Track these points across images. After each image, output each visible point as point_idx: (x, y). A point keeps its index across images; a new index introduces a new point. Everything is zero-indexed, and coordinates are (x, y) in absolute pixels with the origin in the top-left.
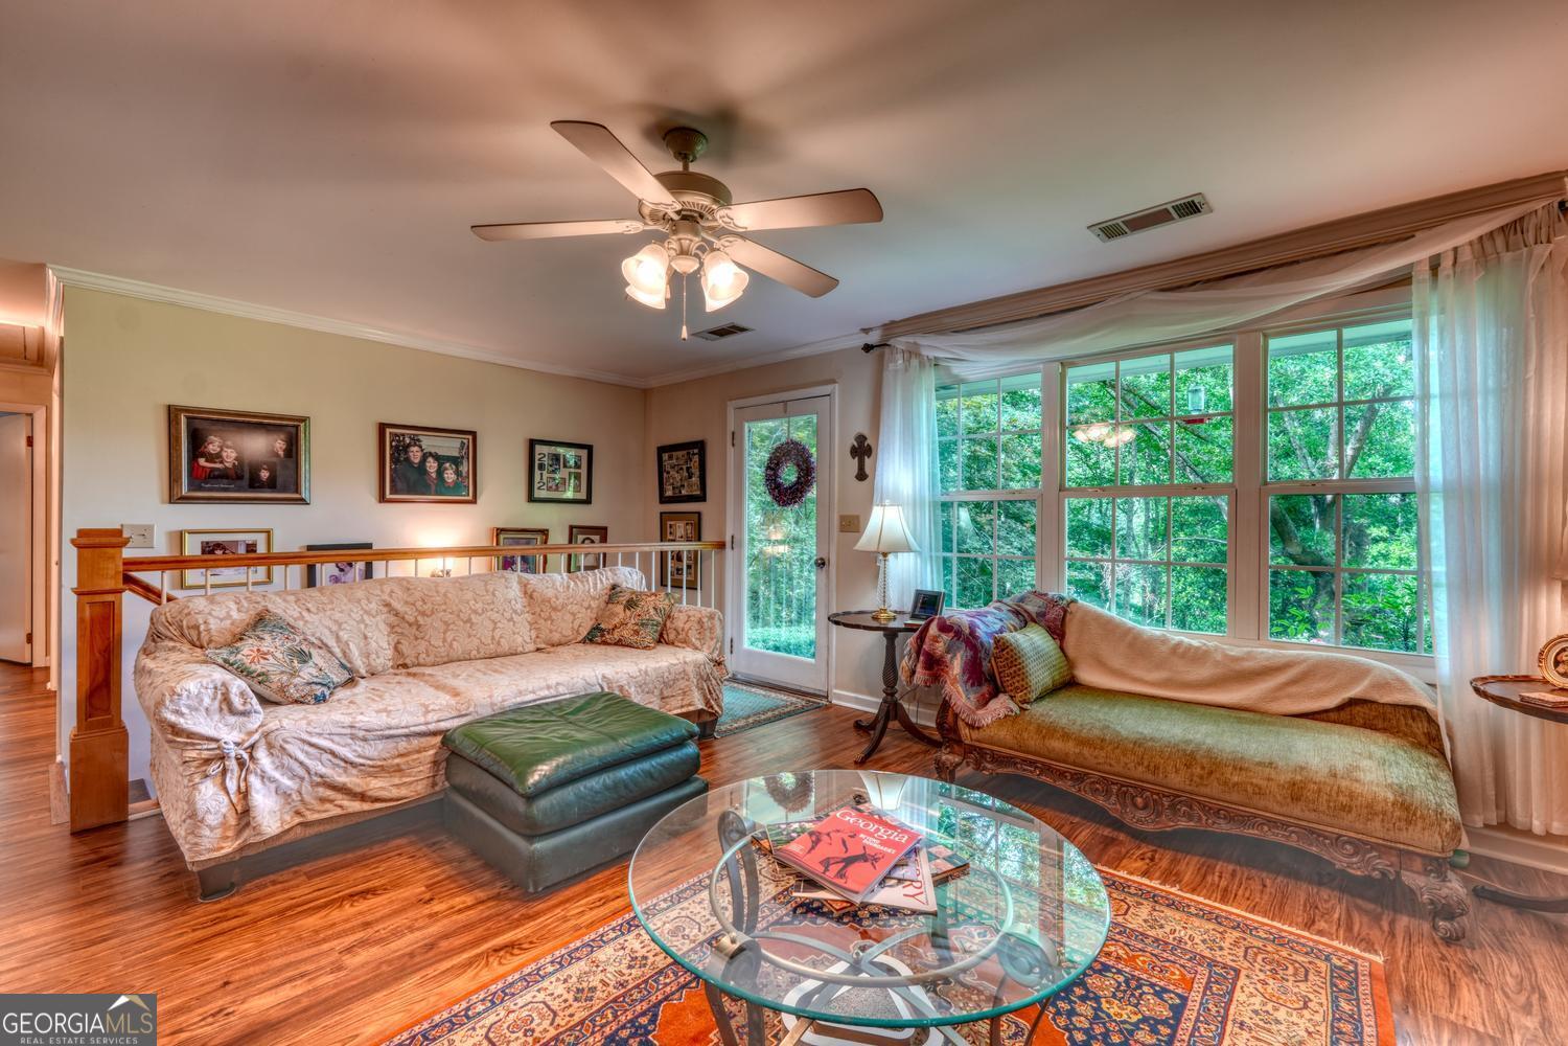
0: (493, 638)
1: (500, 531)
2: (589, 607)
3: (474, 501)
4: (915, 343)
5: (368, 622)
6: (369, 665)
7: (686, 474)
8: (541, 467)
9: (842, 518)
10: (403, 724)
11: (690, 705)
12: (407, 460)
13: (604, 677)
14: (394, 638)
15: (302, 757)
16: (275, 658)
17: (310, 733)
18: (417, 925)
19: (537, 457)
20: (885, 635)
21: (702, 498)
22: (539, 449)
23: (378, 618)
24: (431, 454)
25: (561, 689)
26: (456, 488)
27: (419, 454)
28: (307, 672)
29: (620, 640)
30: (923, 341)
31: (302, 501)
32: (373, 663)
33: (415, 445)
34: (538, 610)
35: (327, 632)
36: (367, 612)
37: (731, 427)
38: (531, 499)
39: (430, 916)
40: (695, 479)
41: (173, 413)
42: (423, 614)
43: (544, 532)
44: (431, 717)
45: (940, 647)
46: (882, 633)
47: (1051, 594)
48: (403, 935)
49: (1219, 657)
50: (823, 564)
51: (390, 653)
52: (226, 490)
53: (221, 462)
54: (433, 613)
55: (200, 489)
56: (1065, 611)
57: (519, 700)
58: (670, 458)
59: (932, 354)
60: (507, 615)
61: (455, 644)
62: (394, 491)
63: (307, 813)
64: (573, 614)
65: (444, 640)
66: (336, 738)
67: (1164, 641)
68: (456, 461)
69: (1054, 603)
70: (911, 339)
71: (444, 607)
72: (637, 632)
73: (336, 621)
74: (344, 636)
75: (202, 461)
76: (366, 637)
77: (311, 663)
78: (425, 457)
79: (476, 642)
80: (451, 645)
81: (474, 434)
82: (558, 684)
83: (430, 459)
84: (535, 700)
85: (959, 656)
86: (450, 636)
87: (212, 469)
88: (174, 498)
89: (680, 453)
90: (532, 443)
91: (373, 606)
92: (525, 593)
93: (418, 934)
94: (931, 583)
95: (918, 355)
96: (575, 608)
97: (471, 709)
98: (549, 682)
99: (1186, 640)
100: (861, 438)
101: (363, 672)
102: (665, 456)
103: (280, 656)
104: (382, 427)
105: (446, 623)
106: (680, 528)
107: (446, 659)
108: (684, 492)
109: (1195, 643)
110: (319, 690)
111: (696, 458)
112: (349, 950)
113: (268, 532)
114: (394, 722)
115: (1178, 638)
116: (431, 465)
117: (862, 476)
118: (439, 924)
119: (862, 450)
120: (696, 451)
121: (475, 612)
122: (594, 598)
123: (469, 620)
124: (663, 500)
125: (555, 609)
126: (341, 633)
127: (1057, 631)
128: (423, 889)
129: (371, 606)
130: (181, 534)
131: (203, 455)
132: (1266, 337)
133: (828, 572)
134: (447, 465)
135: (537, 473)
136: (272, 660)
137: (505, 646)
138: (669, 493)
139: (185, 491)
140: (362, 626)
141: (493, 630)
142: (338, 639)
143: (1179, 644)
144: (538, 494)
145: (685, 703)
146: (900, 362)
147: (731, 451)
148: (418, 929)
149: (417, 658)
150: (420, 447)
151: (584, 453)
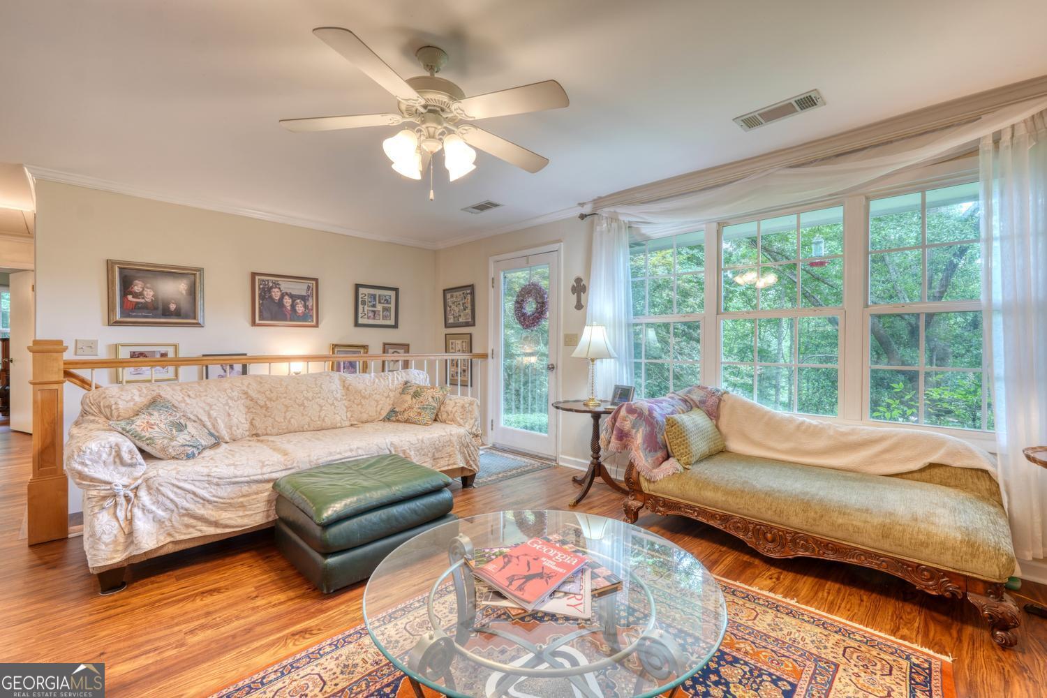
0: (319, 417)
1: (335, 346)
2: (388, 396)
3: (317, 326)
4: (615, 212)
5: (231, 404)
6: (232, 434)
7: (462, 308)
8: (364, 303)
9: (566, 336)
10: (246, 474)
11: (454, 464)
12: (271, 297)
13: (392, 444)
14: (250, 416)
15: (172, 496)
16: (159, 428)
17: (178, 480)
18: (242, 615)
19: (360, 296)
20: (592, 417)
21: (474, 325)
22: (361, 290)
23: (239, 402)
24: (287, 294)
25: (360, 452)
26: (305, 317)
27: (279, 294)
28: (182, 438)
29: (408, 419)
30: (620, 210)
31: (198, 325)
32: (234, 433)
33: (276, 287)
34: (352, 398)
35: (201, 411)
36: (231, 398)
37: (491, 275)
38: (357, 324)
39: (253, 609)
40: (469, 311)
41: (110, 264)
42: (270, 400)
43: (365, 347)
44: (266, 470)
45: (627, 425)
46: (590, 415)
47: (710, 387)
48: (233, 621)
49: (831, 432)
50: (553, 368)
51: (247, 426)
52: (146, 317)
53: (143, 298)
54: (277, 399)
55: (129, 316)
56: (720, 400)
57: (329, 459)
58: (452, 296)
59: (627, 219)
60: (330, 401)
61: (292, 421)
62: (261, 318)
63: (176, 535)
64: (377, 401)
65: (285, 418)
66: (197, 483)
67: (791, 421)
68: (304, 298)
69: (712, 394)
70: (612, 209)
71: (285, 395)
72: (419, 414)
73: (208, 404)
74: (214, 414)
75: (130, 298)
76: (229, 415)
77: (186, 432)
78: (282, 296)
79: (307, 419)
80: (289, 421)
81: (316, 280)
82: (358, 448)
83: (287, 297)
84: (341, 459)
85: (641, 430)
86: (289, 415)
87: (137, 303)
88: (113, 323)
89: (458, 293)
90: (357, 287)
91: (235, 394)
92: (344, 386)
93: (242, 622)
94: (626, 381)
95: (617, 220)
96: (377, 397)
97: (295, 465)
98: (352, 447)
99: (807, 420)
100: (578, 280)
101: (227, 439)
102: (448, 296)
103: (162, 426)
104: (254, 275)
105: (286, 406)
106: (458, 344)
107: (285, 431)
108: (461, 320)
109: (814, 422)
110: (190, 450)
111: (469, 297)
112: (192, 632)
113: (176, 346)
114: (239, 473)
115: (801, 419)
116: (287, 302)
117: (579, 306)
118: (259, 614)
119: (579, 288)
120: (468, 292)
121: (307, 399)
122: (391, 390)
123: (303, 404)
124: (447, 326)
125: (364, 398)
126: (212, 412)
127: (714, 414)
128: (253, 589)
129: (234, 394)
130: (116, 347)
131: (131, 293)
132: (868, 199)
133: (556, 374)
134: (298, 301)
135: (360, 307)
136: (157, 429)
137: (328, 422)
138: (451, 321)
139: (118, 317)
140: (227, 408)
141: (320, 412)
142: (209, 416)
143: (803, 423)
144: (361, 321)
145: (450, 462)
146: (605, 225)
147: (491, 291)
148: (243, 618)
149: (266, 430)
150: (280, 289)
151: (393, 294)
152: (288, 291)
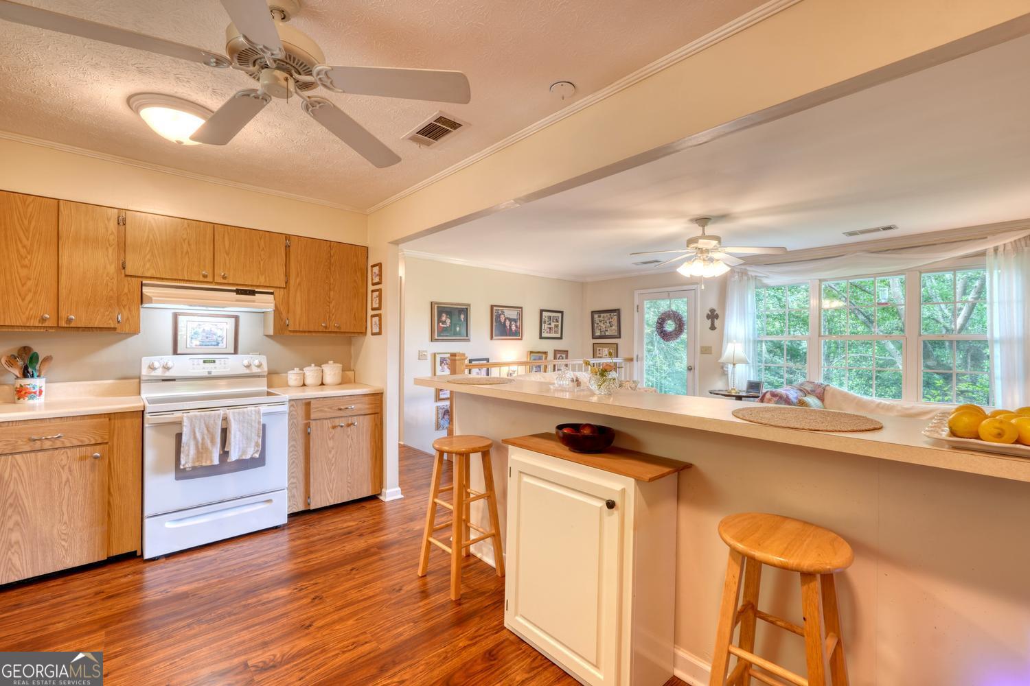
1: (531, 352)
3: (521, 339)
4: (745, 269)
7: (608, 325)
8: (545, 322)
9: (702, 348)
12: (500, 321)
19: (543, 317)
21: (620, 337)
22: (545, 314)
24: (508, 318)
26: (516, 333)
27: (504, 318)
30: (749, 268)
33: (502, 314)
37: (636, 302)
38: (541, 337)
40: (615, 327)
41: (433, 305)
43: (545, 353)
47: (816, 382)
49: (899, 408)
50: (691, 369)
52: (447, 336)
53: (446, 324)
56: (824, 390)
58: (599, 317)
59: (753, 274)
62: (495, 335)
67: (872, 402)
68: (515, 321)
69: (819, 386)
70: (742, 267)
78: (505, 320)
81: (521, 308)
83: (507, 320)
87: (444, 327)
88: (433, 340)
89: (605, 315)
90: (542, 311)
94: (753, 378)
95: (746, 274)
99: (882, 401)
100: (712, 311)
102: (596, 316)
104: (492, 307)
106: (605, 351)
108: (607, 333)
109: (887, 403)
111: (615, 317)
115: (879, 401)
116: (508, 323)
117: (713, 328)
119: (713, 316)
120: (615, 314)
124: (594, 337)
127: (821, 398)
130: (435, 354)
131: (441, 322)
132: (921, 273)
133: (694, 373)
134: (513, 323)
135: (543, 325)
138: (598, 333)
143: (880, 403)
144: (544, 335)
146: (737, 277)
147: (636, 314)
150: (504, 315)
151: (560, 315)
152: (508, 316)
